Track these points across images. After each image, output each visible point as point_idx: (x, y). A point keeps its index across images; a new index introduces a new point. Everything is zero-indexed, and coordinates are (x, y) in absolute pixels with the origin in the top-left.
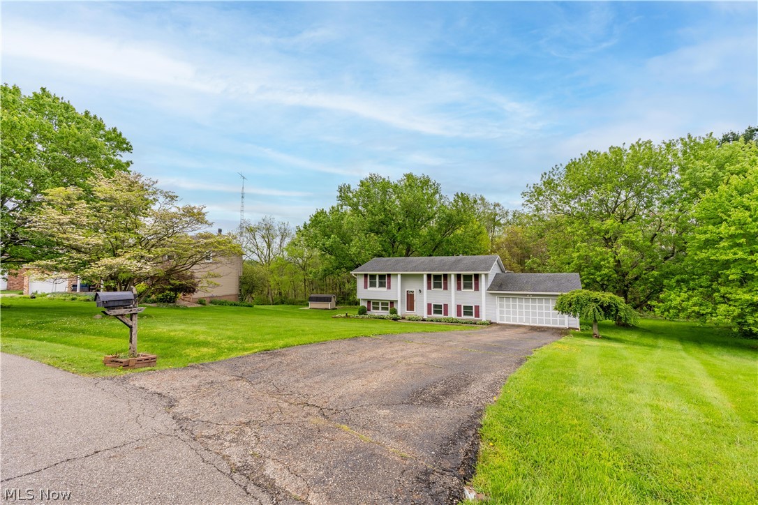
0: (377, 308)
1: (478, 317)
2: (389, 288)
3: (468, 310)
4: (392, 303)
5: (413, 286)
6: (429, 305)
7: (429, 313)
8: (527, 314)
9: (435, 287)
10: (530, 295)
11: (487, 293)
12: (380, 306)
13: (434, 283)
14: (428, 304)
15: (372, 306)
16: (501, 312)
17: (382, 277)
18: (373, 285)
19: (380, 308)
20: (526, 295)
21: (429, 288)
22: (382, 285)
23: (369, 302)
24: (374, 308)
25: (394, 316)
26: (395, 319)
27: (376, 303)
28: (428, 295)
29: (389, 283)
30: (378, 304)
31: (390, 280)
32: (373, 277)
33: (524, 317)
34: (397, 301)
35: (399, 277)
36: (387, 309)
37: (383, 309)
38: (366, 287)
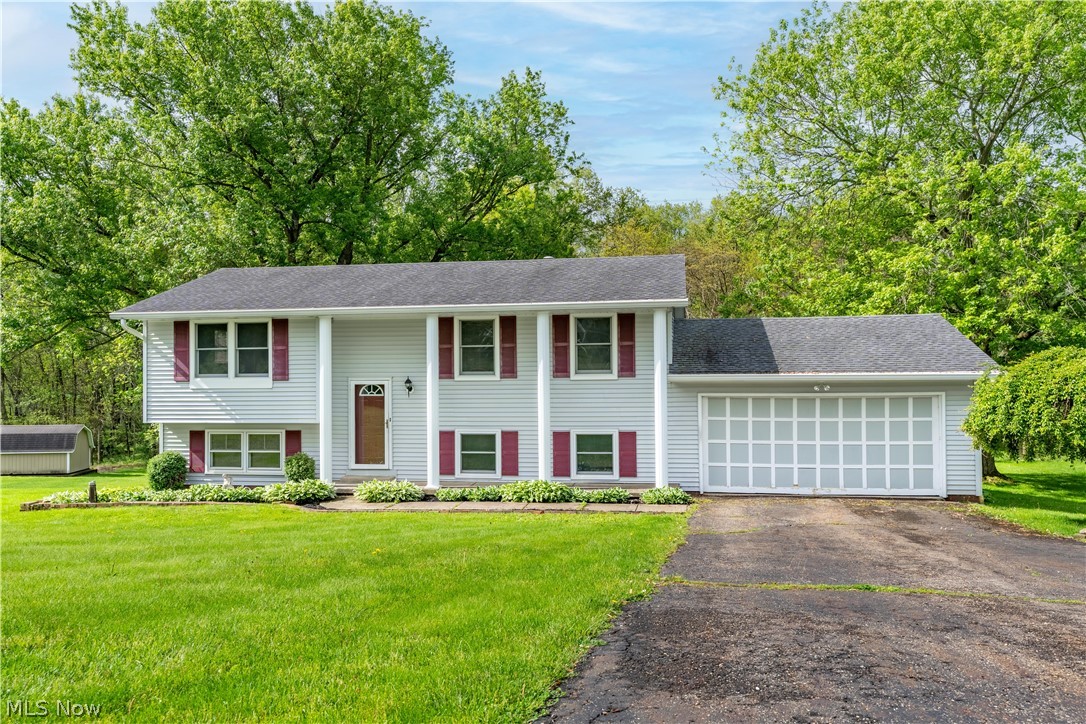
0: (235, 461)
1: (634, 474)
2: (282, 374)
3: (594, 451)
4: (294, 436)
5: (379, 369)
6: (446, 438)
7: (446, 468)
8: (807, 453)
9: (467, 368)
10: (822, 385)
11: (672, 385)
12: (245, 450)
13: (465, 352)
14: (442, 434)
15: (208, 451)
16: (715, 452)
17: (250, 332)
18: (211, 364)
19: (245, 459)
20: (808, 386)
21: (446, 370)
22: (251, 364)
23: (196, 436)
24: (217, 460)
25: (304, 486)
26: (309, 501)
27: (227, 442)
28: (443, 398)
29: (282, 357)
30: (234, 441)
31: (285, 343)
32: (210, 333)
33: (796, 466)
34: (315, 427)
35: (325, 330)
36: (274, 461)
37: (255, 461)
38: (182, 374)
